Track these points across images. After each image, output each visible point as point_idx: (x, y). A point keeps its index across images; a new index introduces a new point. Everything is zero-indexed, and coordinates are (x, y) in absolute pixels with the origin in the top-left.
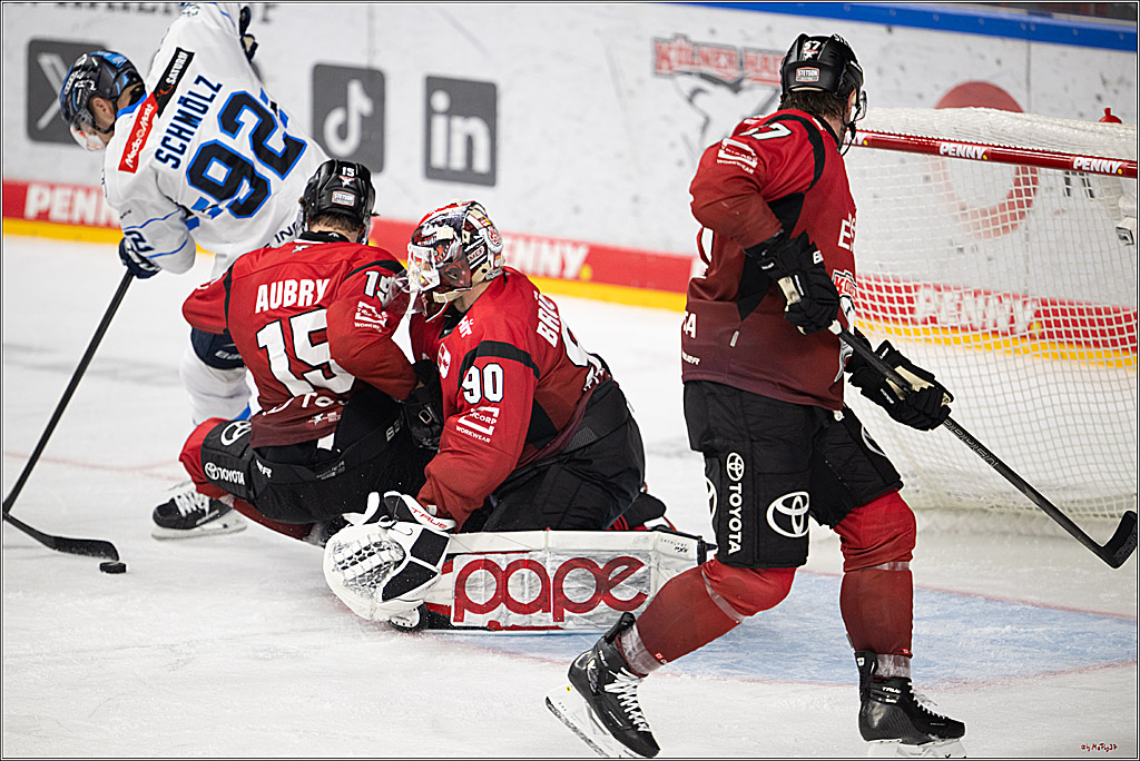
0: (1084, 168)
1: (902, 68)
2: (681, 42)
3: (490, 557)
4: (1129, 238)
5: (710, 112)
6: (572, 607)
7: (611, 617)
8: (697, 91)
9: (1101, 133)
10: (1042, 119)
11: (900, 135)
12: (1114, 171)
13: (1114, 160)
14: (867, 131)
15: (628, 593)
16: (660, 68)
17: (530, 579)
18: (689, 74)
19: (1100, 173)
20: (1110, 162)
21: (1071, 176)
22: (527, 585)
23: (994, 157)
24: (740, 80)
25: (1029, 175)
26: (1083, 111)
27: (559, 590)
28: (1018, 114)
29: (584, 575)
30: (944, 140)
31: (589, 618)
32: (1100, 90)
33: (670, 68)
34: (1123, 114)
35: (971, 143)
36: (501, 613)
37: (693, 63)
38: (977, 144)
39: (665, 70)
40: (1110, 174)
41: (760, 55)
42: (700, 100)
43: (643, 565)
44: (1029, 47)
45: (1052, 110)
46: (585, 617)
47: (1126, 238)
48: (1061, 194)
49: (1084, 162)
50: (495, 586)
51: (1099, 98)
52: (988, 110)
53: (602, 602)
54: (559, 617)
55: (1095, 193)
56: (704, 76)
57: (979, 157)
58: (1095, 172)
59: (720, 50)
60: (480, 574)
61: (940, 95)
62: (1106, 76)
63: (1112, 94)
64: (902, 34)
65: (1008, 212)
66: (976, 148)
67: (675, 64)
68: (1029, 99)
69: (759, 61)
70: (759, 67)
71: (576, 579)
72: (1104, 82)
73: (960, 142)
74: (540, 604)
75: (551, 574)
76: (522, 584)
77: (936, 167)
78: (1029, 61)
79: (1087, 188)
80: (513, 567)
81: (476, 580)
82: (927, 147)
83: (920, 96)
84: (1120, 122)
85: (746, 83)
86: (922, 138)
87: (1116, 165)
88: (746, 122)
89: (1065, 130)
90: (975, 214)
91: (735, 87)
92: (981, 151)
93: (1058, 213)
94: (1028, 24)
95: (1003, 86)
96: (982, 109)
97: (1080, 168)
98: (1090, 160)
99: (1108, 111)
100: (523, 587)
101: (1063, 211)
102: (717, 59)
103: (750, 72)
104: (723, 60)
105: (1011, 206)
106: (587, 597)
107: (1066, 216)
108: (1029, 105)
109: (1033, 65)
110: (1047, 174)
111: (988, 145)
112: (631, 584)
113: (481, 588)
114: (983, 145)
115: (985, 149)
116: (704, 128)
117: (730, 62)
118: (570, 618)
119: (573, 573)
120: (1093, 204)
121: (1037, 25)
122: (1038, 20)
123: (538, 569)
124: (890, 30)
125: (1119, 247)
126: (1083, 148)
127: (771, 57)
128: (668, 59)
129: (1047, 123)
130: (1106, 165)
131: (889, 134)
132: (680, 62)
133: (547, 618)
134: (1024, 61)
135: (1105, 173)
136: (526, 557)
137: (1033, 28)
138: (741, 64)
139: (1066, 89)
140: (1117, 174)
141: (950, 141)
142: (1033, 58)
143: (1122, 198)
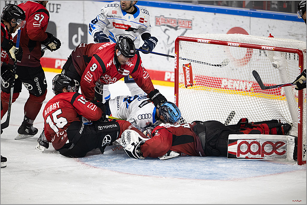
0: (264, 49)
1: (218, 24)
2: (162, 17)
3: (246, 140)
4: (276, 66)
5: (169, 35)
6: (266, 153)
7: (276, 156)
8: (166, 30)
9: (269, 40)
10: (254, 36)
11: (218, 41)
12: (272, 50)
13: (272, 47)
14: (209, 40)
15: (281, 150)
16: (157, 24)
17: (256, 146)
18: (164, 25)
19: (268, 50)
20: (271, 47)
21: (261, 51)
22: (255, 148)
23: (242, 46)
24: (177, 27)
25: (251, 50)
26: (264, 34)
27: (263, 149)
28: (248, 35)
29: (270, 145)
30: (229, 42)
31: (270, 156)
32: (268, 29)
33: (159, 24)
34: (274, 35)
35: (236, 43)
36: (249, 155)
37: (165, 23)
38: (237, 43)
39: (158, 25)
40: (271, 50)
41: (182, 20)
42: (167, 32)
43: (285, 144)
44: (250, 18)
45: (256, 34)
46: (269, 156)
47: (275, 66)
48: (259, 55)
49: (264, 47)
50: (247, 148)
51: (268, 31)
52: (240, 34)
53: (274, 153)
54: (263, 156)
55: (267, 55)
56: (168, 26)
57: (238, 46)
58: (267, 50)
59: (172, 19)
60: (244, 145)
61: (228, 30)
62: (270, 26)
63: (271, 30)
64: (218, 15)
65: (246, 60)
66: (237, 44)
67: (160, 23)
68: (250, 31)
69: (182, 22)
70: (182, 24)
71: (268, 146)
72: (269, 27)
73: (233, 42)
74: (258, 152)
75: (261, 145)
76: (254, 147)
77: (227, 48)
78: (250, 22)
79: (265, 54)
80: (252, 143)
81: (243, 146)
82: (224, 43)
83: (223, 31)
84: (273, 37)
85: (178, 28)
86: (223, 41)
87: (272, 48)
88: (179, 37)
89: (260, 39)
90: (237, 60)
91: (176, 29)
92: (238, 44)
93: (258, 60)
94: (250, 12)
95: (244, 28)
96: (239, 34)
97: (263, 49)
98: (266, 47)
99: (270, 34)
100: (254, 148)
101: (259, 60)
102: (171, 22)
103: (180, 25)
104: (173, 22)
105: (247, 58)
106: (270, 151)
107: (260, 61)
108: (250, 33)
109: (251, 23)
110: (255, 50)
111: (240, 43)
112: (282, 148)
113: (244, 148)
114: (239, 43)
115: (239, 44)
116: (168, 39)
117: (174, 22)
118: (266, 156)
119: (267, 145)
120: (267, 58)
121: (252, 12)
122: (252, 11)
123: (258, 144)
124: (215, 14)
125: (273, 69)
126: (264, 44)
127: (185, 21)
128: (159, 22)
129: (255, 37)
130: (270, 48)
131: (215, 40)
132: (162, 23)
133: (259, 156)
134: (249, 22)
135: (270, 50)
136: (255, 141)
137: (251, 13)
138: (177, 23)
139: (260, 29)
140: (273, 50)
141: (230, 42)
142: (251, 21)
143: (274, 56)
